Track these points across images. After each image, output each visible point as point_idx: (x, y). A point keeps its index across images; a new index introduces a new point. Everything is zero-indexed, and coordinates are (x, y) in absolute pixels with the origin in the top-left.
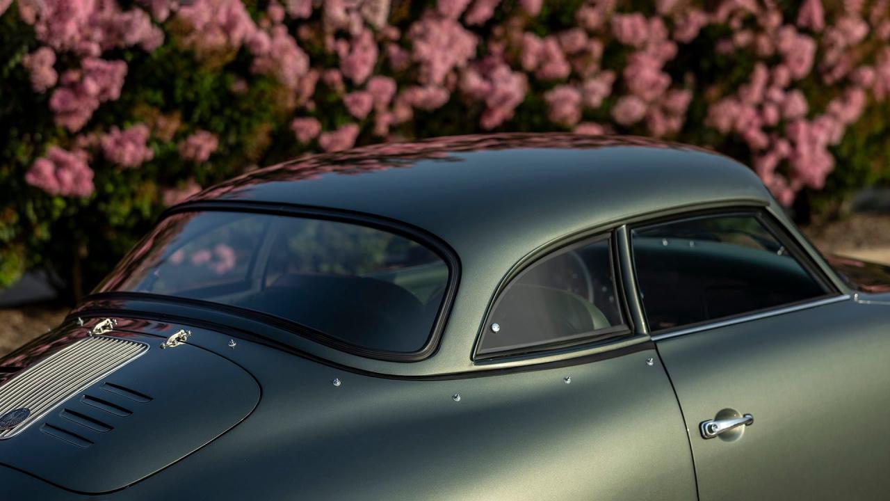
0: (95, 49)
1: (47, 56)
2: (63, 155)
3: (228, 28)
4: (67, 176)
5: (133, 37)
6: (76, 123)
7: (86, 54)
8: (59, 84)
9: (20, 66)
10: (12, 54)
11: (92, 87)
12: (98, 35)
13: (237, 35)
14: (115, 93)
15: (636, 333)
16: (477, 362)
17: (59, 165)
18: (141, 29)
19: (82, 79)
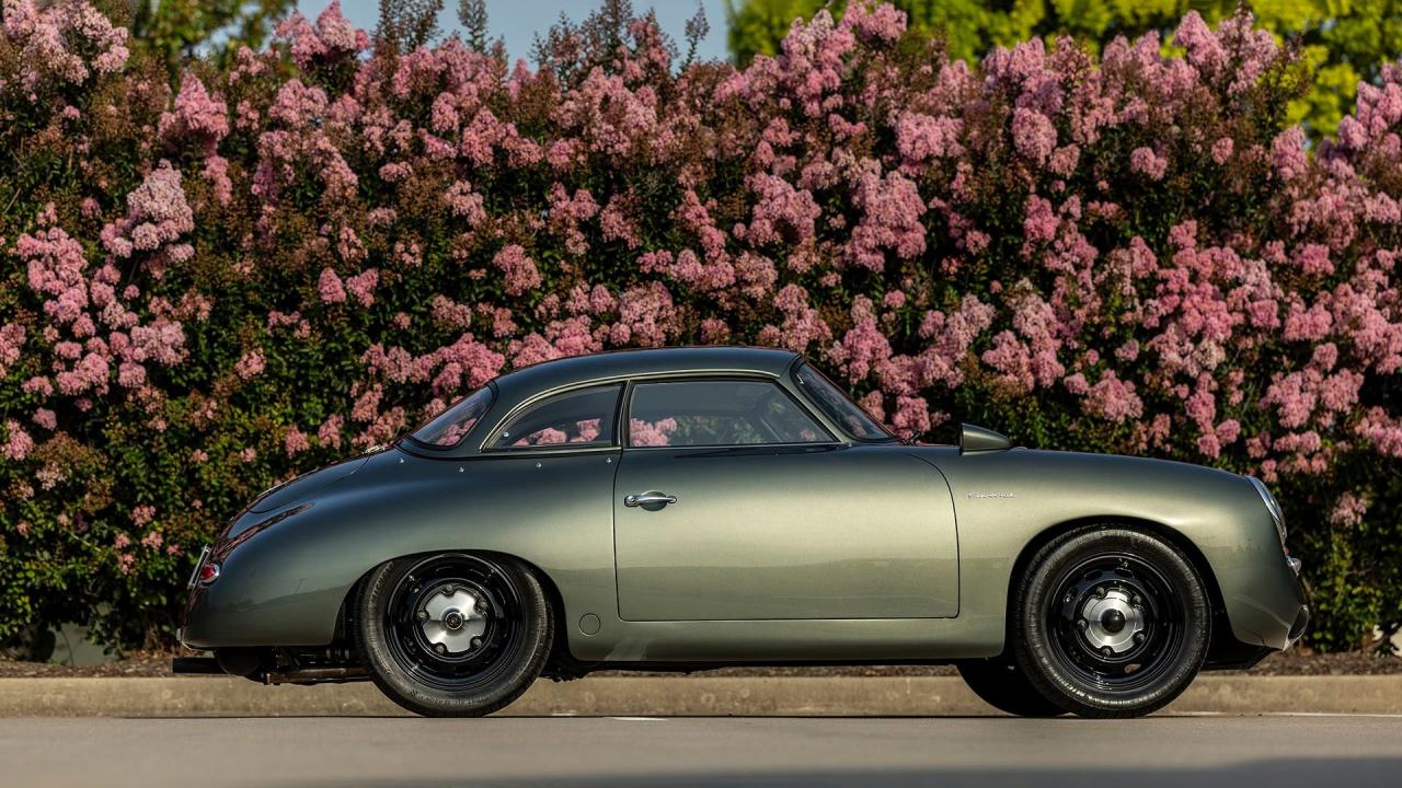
0: (907, 386)
1: (877, 395)
5: (934, 376)
7: (901, 392)
8: (887, 422)
12: (908, 376)
13: (1047, 376)
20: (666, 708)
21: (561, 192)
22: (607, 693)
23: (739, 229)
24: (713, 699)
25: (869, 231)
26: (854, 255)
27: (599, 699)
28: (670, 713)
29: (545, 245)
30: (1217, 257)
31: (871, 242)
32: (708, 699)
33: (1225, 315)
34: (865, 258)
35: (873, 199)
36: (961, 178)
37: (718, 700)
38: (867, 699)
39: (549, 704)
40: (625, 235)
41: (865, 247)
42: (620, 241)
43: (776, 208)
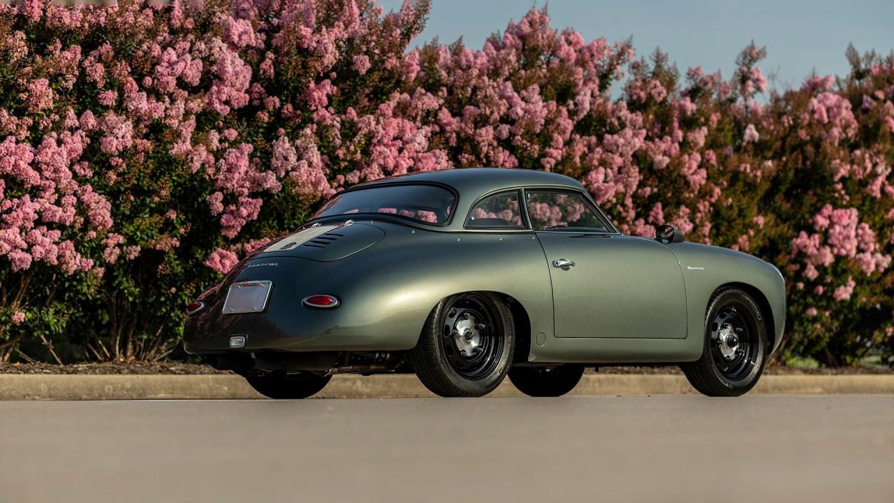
0: (246, 191)
1: (220, 196)
2: (224, 252)
3: (316, 184)
4: (228, 263)
5: (267, 186)
6: (232, 234)
7: (241, 194)
8: (224, 212)
9: (204, 201)
10: (200, 194)
11: (244, 212)
12: (247, 184)
13: (320, 188)
14: (255, 217)
15: (528, 228)
16: (466, 228)
17: (222, 257)
18: (271, 182)
19: (238, 209)
20: (88, 395)
21: (59, 46)
22: (53, 385)
23: (148, 81)
24: (112, 390)
25: (226, 90)
26: (210, 103)
27: (49, 389)
28: (90, 397)
29: (54, 79)
30: (400, 125)
31: (224, 97)
32: (109, 389)
33: (407, 160)
34: (218, 106)
35: (230, 69)
36: (268, 62)
37: (114, 390)
38: (191, 389)
39: (22, 393)
40: (98, 80)
41: (220, 100)
42: (94, 84)
43: (179, 68)
